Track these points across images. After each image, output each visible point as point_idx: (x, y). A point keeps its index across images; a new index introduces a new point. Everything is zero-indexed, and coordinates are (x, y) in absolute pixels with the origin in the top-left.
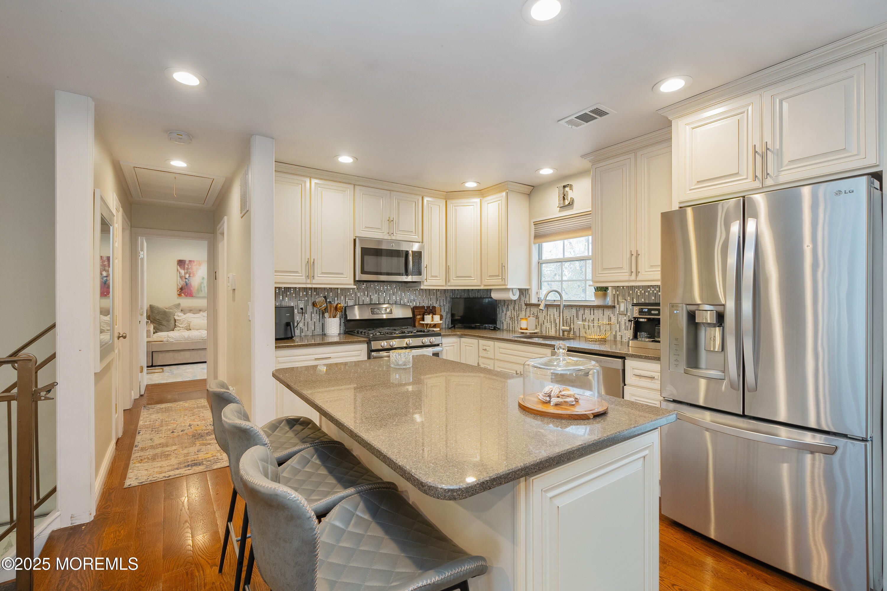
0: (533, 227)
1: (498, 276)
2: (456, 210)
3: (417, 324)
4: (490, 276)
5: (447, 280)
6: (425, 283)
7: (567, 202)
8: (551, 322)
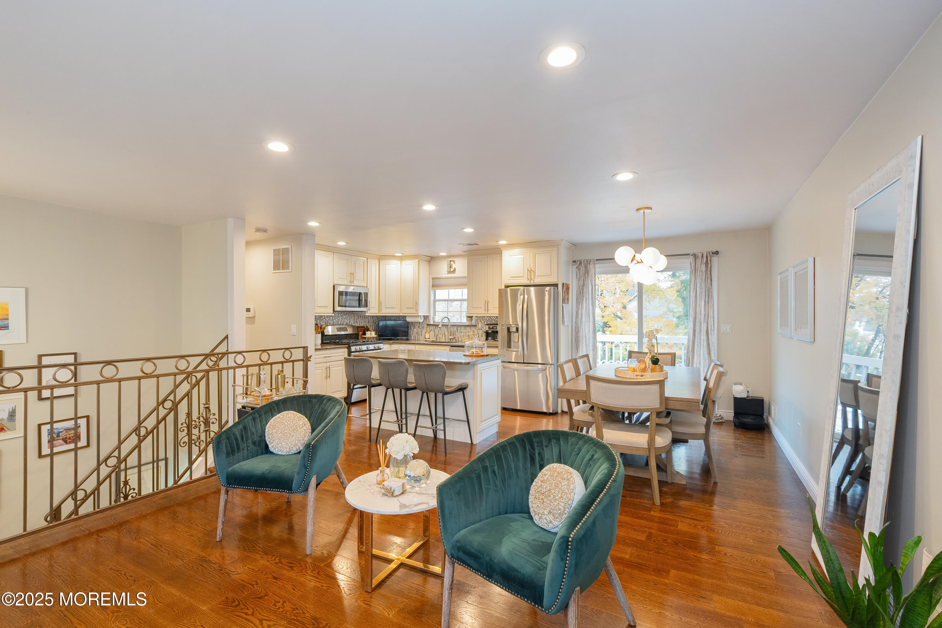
0: (431, 280)
1: (413, 308)
2: (385, 267)
3: (360, 337)
4: (407, 308)
5: (380, 309)
6: (369, 312)
7: (452, 270)
8: (442, 334)
